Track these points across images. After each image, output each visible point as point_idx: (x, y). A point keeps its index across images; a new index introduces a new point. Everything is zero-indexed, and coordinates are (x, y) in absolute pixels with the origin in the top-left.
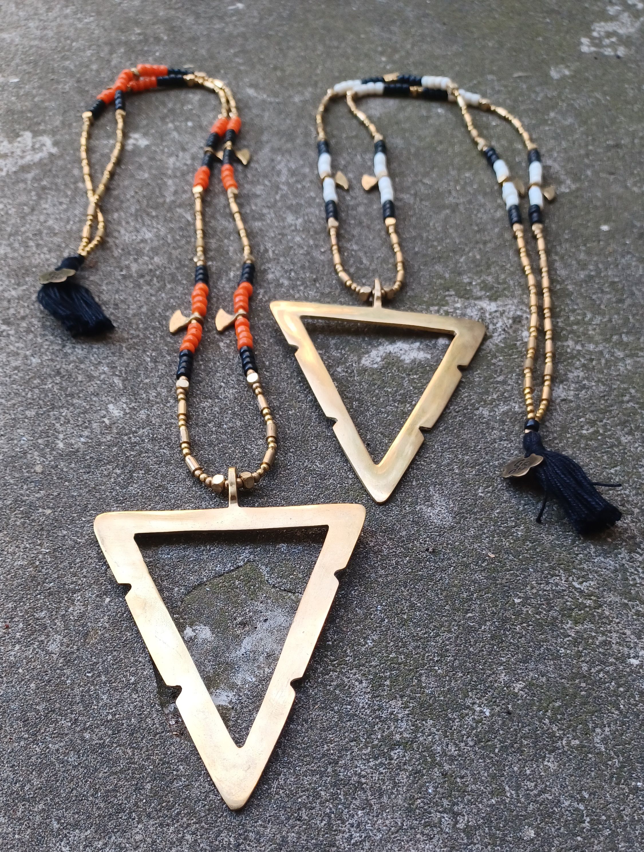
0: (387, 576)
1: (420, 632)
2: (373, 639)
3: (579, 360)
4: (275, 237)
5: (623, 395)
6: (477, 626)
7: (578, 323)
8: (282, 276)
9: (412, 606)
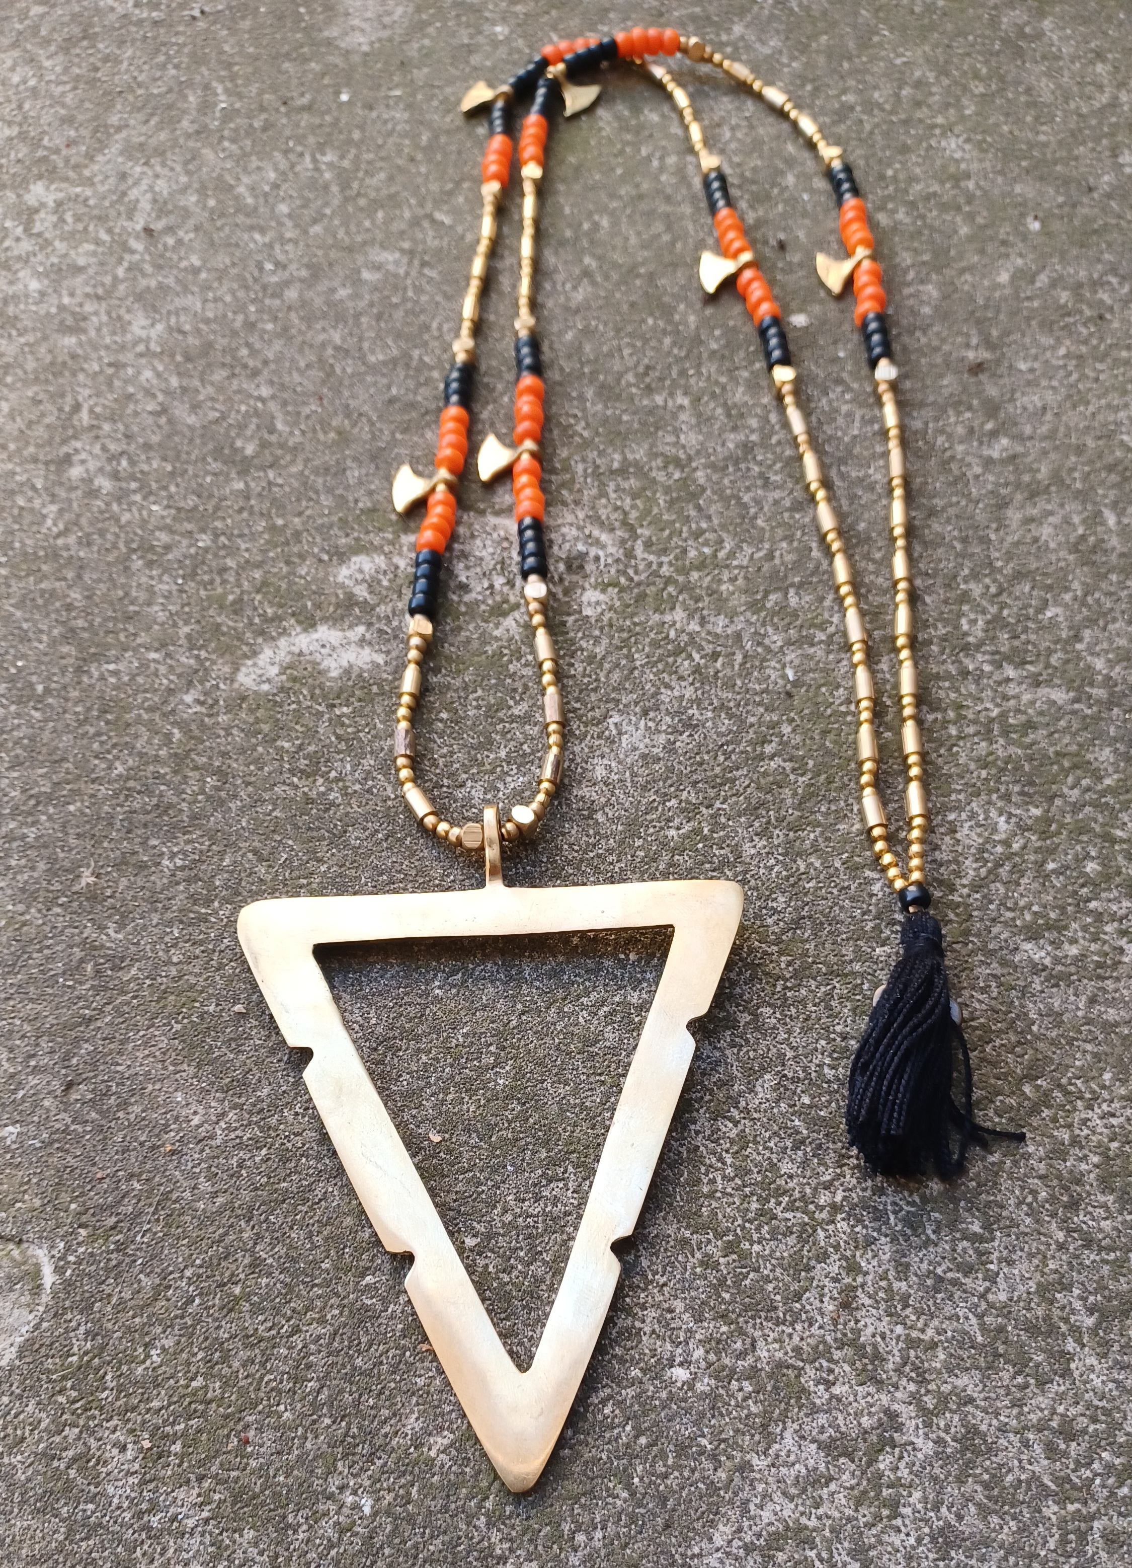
0: (215, 1194)
1: (260, 1325)
2: (163, 1349)
3: (690, 657)
4: (101, 371)
5: (764, 742)
6: (379, 1307)
7: (701, 566)
8: (101, 470)
9: (256, 1264)
